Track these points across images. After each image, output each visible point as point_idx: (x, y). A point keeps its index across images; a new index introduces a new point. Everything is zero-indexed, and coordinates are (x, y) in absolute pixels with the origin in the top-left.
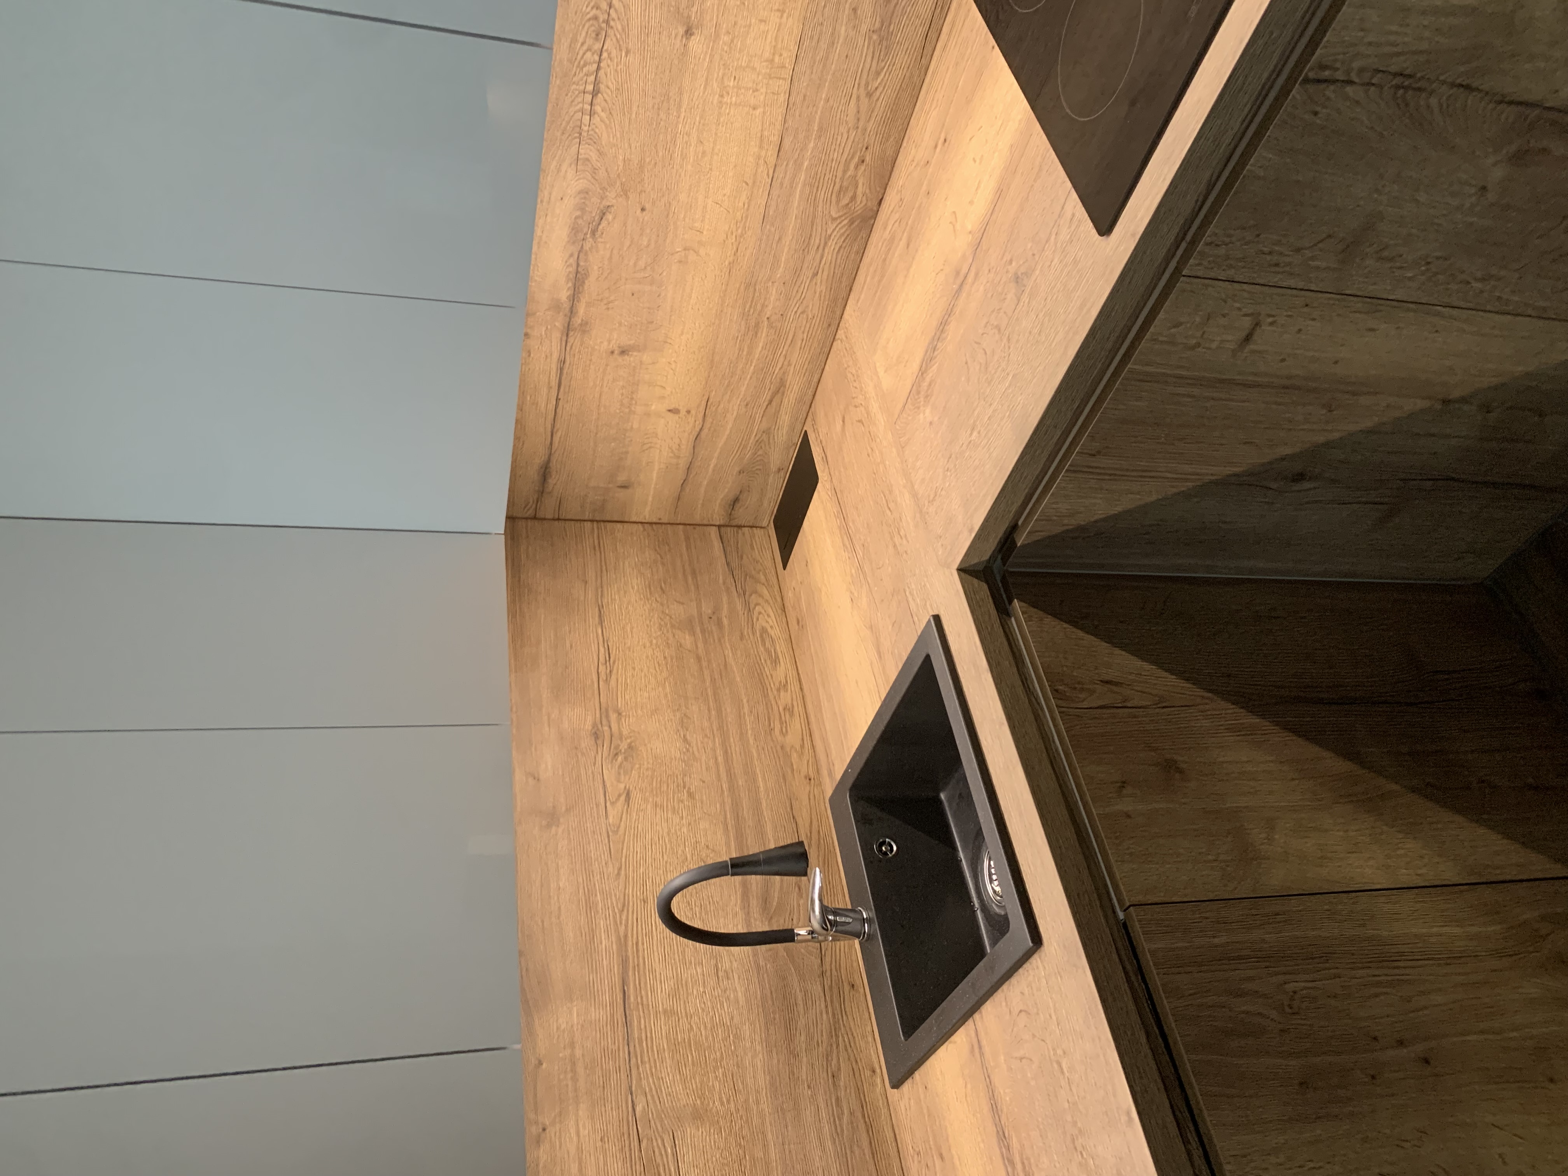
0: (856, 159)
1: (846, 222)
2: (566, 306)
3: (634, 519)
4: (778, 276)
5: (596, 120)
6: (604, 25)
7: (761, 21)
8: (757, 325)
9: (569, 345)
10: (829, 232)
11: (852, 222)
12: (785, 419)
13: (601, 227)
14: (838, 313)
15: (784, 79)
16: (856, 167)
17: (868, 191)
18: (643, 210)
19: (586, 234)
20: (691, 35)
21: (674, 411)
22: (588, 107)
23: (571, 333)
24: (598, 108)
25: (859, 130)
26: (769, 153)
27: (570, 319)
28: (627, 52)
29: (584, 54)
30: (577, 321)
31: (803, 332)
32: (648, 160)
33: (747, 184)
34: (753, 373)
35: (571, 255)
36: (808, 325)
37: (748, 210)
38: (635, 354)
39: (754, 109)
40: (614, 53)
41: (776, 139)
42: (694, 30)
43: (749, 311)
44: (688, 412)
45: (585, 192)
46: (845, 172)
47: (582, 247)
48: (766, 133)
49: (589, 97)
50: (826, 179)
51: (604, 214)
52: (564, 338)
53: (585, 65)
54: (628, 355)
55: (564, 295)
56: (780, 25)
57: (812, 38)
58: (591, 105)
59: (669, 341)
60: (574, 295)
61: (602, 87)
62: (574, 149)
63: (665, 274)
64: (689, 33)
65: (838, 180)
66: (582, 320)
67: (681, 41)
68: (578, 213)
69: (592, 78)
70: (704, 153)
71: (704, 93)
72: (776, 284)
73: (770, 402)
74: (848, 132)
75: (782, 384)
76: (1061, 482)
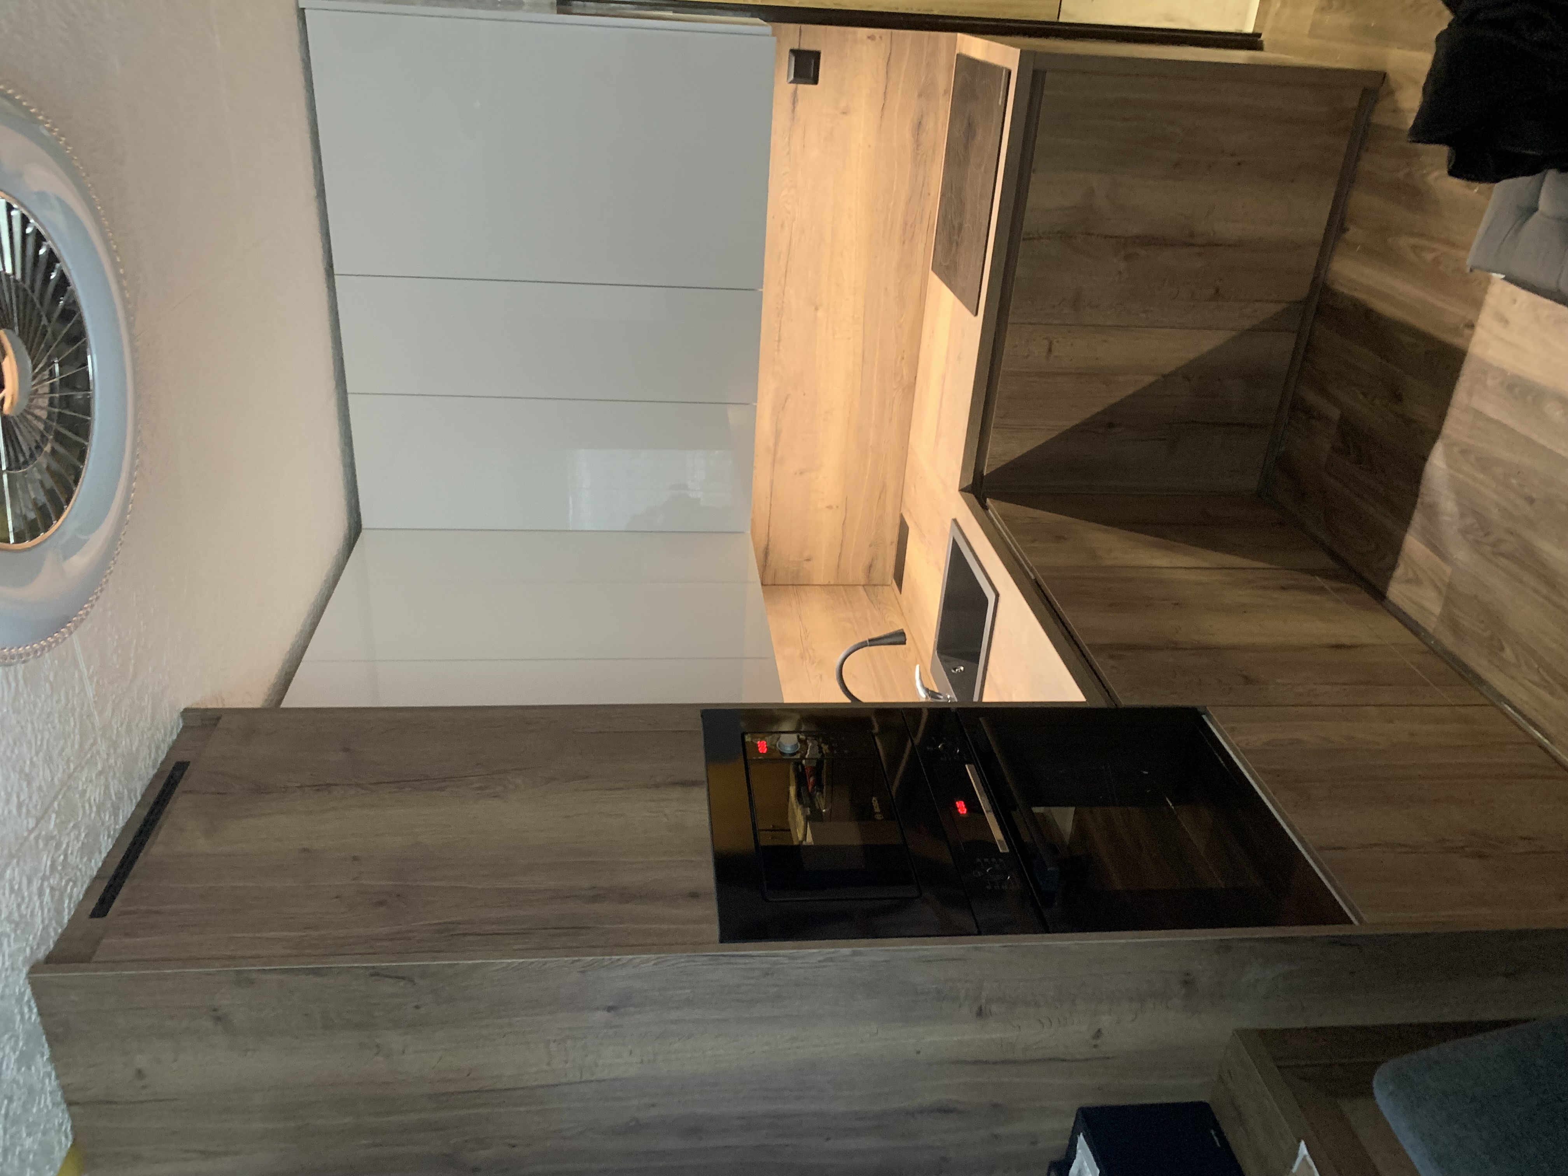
0: (900, 358)
1: (900, 392)
2: (772, 449)
3: (815, 583)
4: (873, 422)
5: (780, 353)
6: (781, 311)
7: (847, 300)
8: (866, 450)
9: (775, 472)
10: (894, 396)
11: (904, 389)
12: (889, 508)
13: (785, 406)
14: (907, 441)
15: (861, 324)
16: (901, 361)
17: (909, 372)
18: (804, 394)
19: (779, 411)
20: (818, 310)
21: (830, 507)
22: (776, 348)
23: (775, 465)
24: (781, 348)
25: (899, 343)
26: (859, 359)
27: (775, 455)
28: (792, 322)
29: (774, 323)
30: (778, 456)
31: (891, 453)
32: (804, 369)
33: (851, 376)
34: (868, 479)
35: (774, 421)
36: (892, 447)
37: (853, 389)
38: (807, 473)
39: (849, 339)
40: (786, 322)
41: (861, 352)
42: (819, 307)
43: (861, 443)
44: (837, 507)
45: (778, 389)
46: (896, 364)
48: (856, 350)
49: (777, 343)
50: (888, 368)
52: (773, 468)
54: (804, 475)
55: (771, 443)
56: (855, 300)
57: (870, 304)
58: (778, 346)
59: (823, 465)
61: (782, 337)
62: (773, 368)
63: (817, 427)
64: (816, 309)
65: (893, 369)
66: (781, 456)
67: (814, 313)
68: (775, 400)
69: (778, 334)
70: (829, 363)
71: (826, 335)
72: (872, 427)
73: (880, 497)
74: (894, 344)
75: (884, 486)
76: (993, 435)
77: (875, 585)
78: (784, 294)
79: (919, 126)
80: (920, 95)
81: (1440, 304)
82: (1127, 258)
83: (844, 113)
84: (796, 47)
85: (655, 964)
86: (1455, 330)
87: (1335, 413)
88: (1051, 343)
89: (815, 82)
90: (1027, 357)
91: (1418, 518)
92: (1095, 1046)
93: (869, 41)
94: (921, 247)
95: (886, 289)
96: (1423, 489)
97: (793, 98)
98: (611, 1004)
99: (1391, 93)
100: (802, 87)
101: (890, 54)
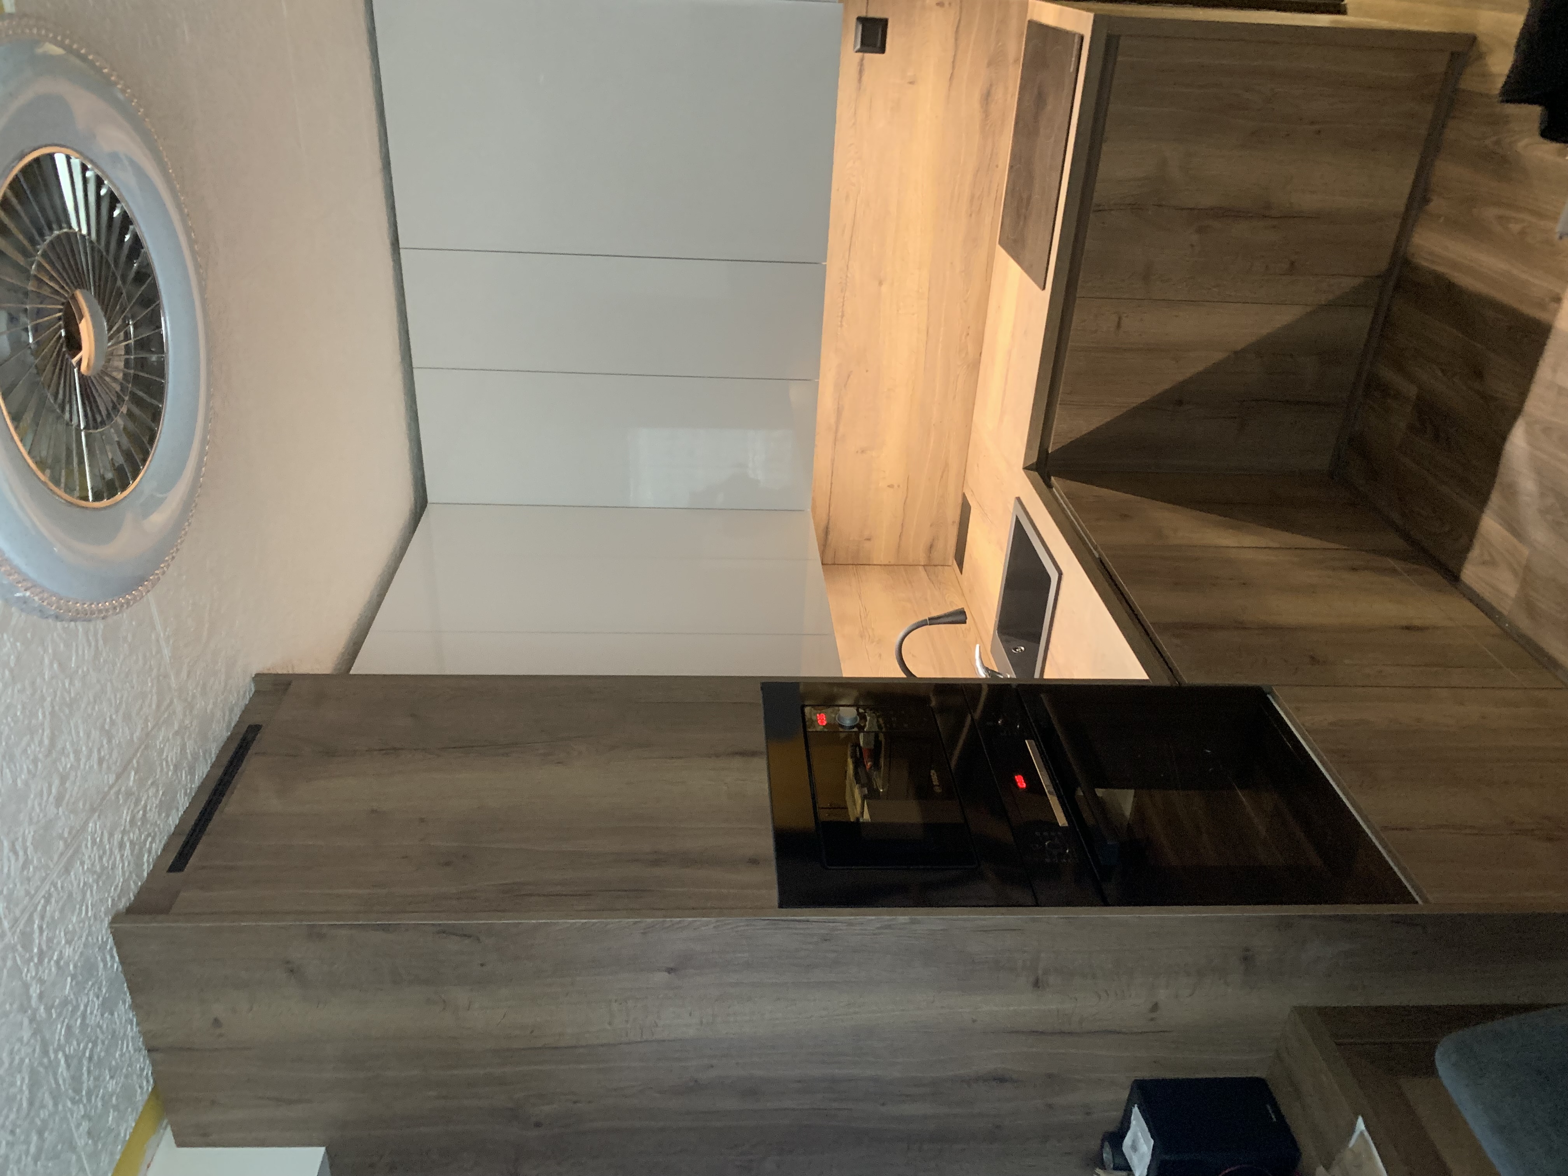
0: (965, 334)
1: (965, 367)
2: (834, 428)
3: (875, 563)
4: (936, 400)
5: (843, 329)
6: (845, 286)
7: (911, 274)
8: (929, 429)
9: (836, 450)
10: (958, 373)
11: (968, 367)
12: (952, 484)
13: (848, 383)
14: (970, 417)
15: (925, 299)
17: (973, 350)
18: (867, 371)
19: (842, 387)
21: (891, 486)
22: (840, 323)
23: (837, 443)
24: (844, 323)
26: (923, 336)
27: (836, 435)
28: (855, 296)
30: (840, 435)
32: (868, 345)
33: (914, 352)
34: (930, 459)
36: (955, 427)
37: (916, 366)
38: (869, 452)
39: (913, 315)
40: (849, 297)
41: (925, 329)
42: (883, 282)
43: (924, 421)
44: (899, 486)
45: (840, 365)
46: (960, 341)
47: (840, 394)
48: (920, 326)
49: (840, 319)
50: (952, 345)
52: (834, 446)
54: (865, 453)
56: (920, 274)
58: (841, 322)
59: (885, 443)
60: (837, 421)
61: (845, 313)
62: (835, 343)
63: (880, 405)
64: (881, 284)
65: (958, 345)
66: (842, 435)
67: (878, 287)
68: (838, 376)
70: (893, 339)
71: (890, 310)
72: (935, 405)
73: (942, 477)
74: (959, 321)
75: (947, 464)
76: (1058, 410)
77: (935, 566)
78: (848, 269)
79: (987, 97)
80: (989, 64)
81: (1524, 276)
82: (1200, 230)
83: (911, 83)
84: (863, 15)
85: (714, 927)
86: (1542, 306)
87: (1412, 391)
88: (1120, 318)
89: (882, 50)
90: (1096, 331)
91: (1495, 498)
92: (1152, 1019)
93: (938, 8)
94: (988, 220)
95: (952, 263)
96: (1502, 469)
97: (859, 68)
98: (672, 965)
99: (1481, 56)
100: (868, 57)
101: (959, 21)
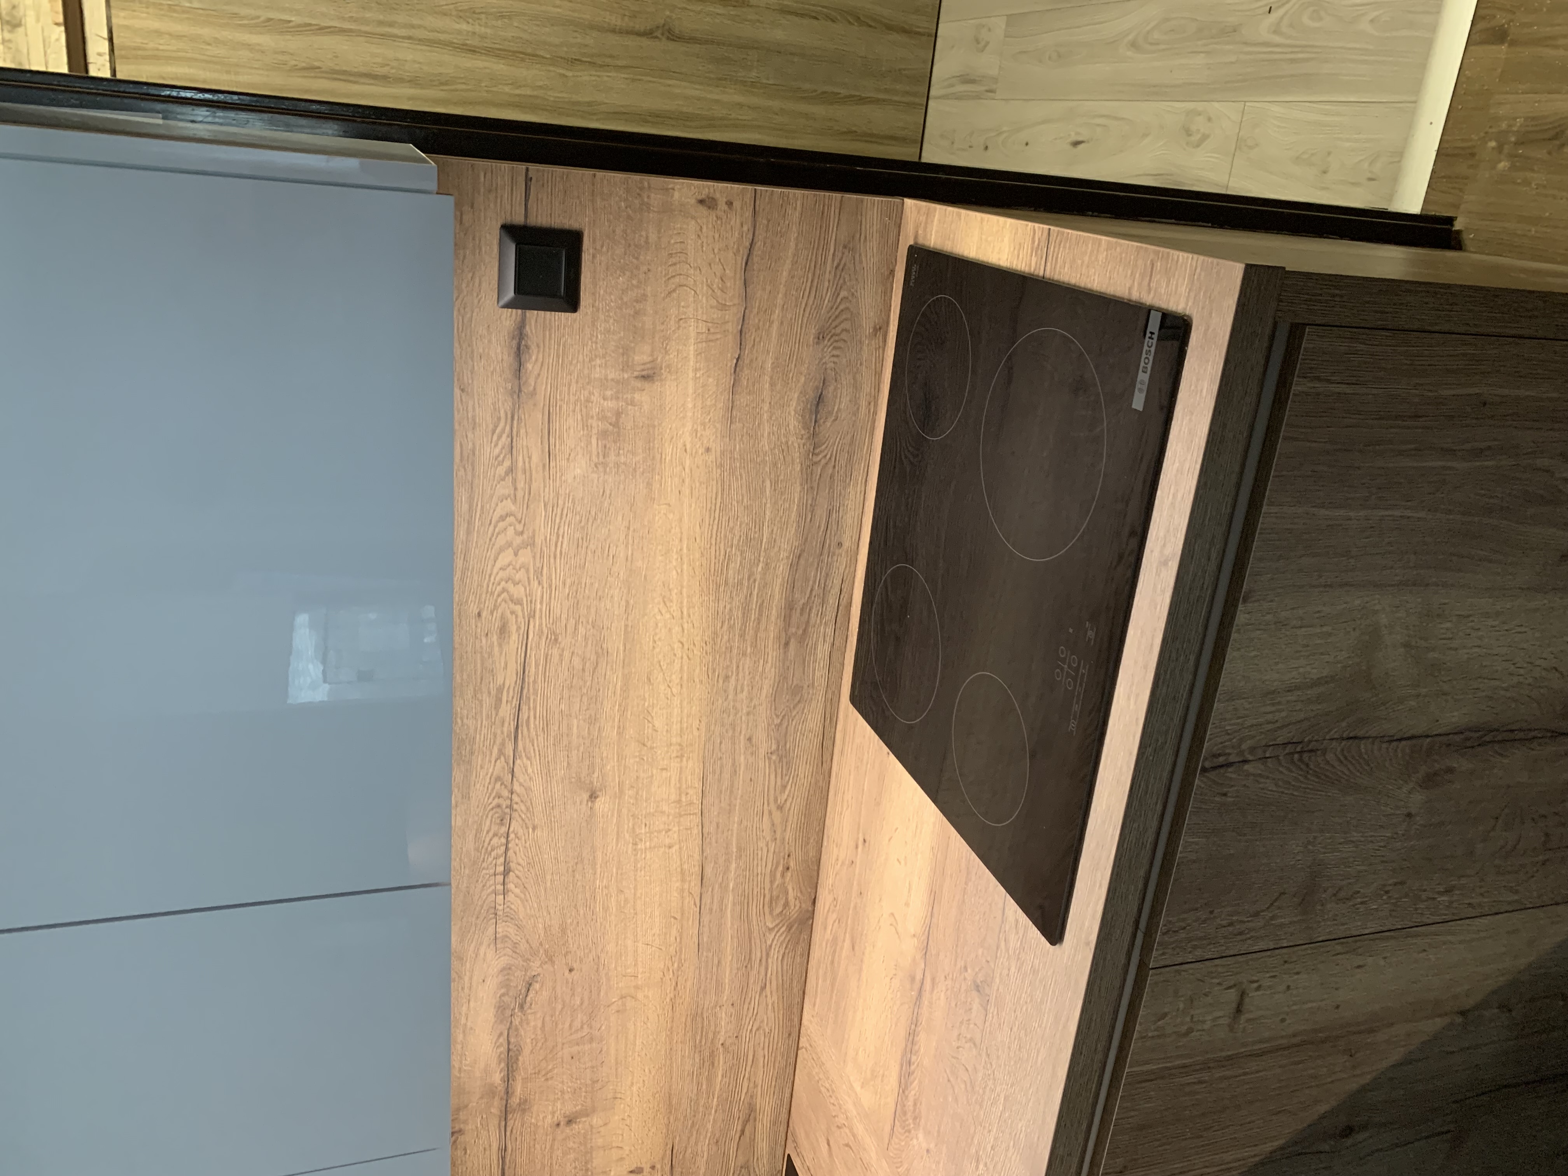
0: (781, 868)
1: (784, 929)
2: (501, 1088)
4: (725, 998)
5: (510, 897)
6: (508, 810)
7: (662, 769)
8: (712, 1054)
9: (509, 1129)
10: (769, 943)
11: (790, 928)
12: (763, 1146)
13: (528, 999)
14: (796, 1020)
15: (695, 814)
16: (783, 876)
17: (799, 895)
18: (571, 970)
19: (514, 1009)
20: (596, 798)
23: (510, 1116)
25: (778, 841)
26: (693, 884)
27: (507, 1101)
28: (534, 829)
29: (491, 840)
30: (515, 1101)
31: (763, 1049)
32: (569, 921)
33: (675, 918)
34: (718, 1106)
35: (501, 1034)
36: (767, 1040)
37: (681, 942)
38: (584, 1119)
39: (670, 847)
40: (521, 832)
41: (697, 870)
42: (598, 793)
43: (701, 1042)
44: (653, 1167)
45: (507, 970)
46: (772, 882)
47: (511, 1022)
48: (686, 866)
50: (755, 893)
51: (530, 985)
52: (503, 1123)
53: (492, 850)
54: (576, 1123)
55: (497, 1078)
56: (681, 768)
57: (714, 772)
59: (619, 1096)
60: (508, 1075)
61: (513, 865)
62: (491, 930)
63: (603, 1028)
64: (593, 797)
65: (767, 892)
66: (520, 1099)
67: (587, 804)
68: (503, 991)
69: (502, 860)
70: (626, 900)
71: (617, 845)
72: (724, 1008)
74: (767, 845)
75: (752, 1109)
78: (513, 776)
79: (818, 404)
80: (820, 337)
83: (645, 378)
84: (519, 219)
88: (1243, 994)
89: (572, 303)
90: (1187, 1033)
93: (703, 210)
94: (822, 648)
95: (750, 739)
97: (514, 343)
100: (537, 318)
101: (752, 244)
